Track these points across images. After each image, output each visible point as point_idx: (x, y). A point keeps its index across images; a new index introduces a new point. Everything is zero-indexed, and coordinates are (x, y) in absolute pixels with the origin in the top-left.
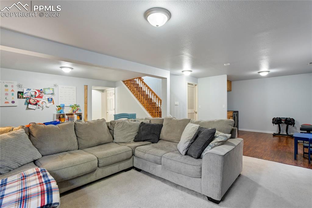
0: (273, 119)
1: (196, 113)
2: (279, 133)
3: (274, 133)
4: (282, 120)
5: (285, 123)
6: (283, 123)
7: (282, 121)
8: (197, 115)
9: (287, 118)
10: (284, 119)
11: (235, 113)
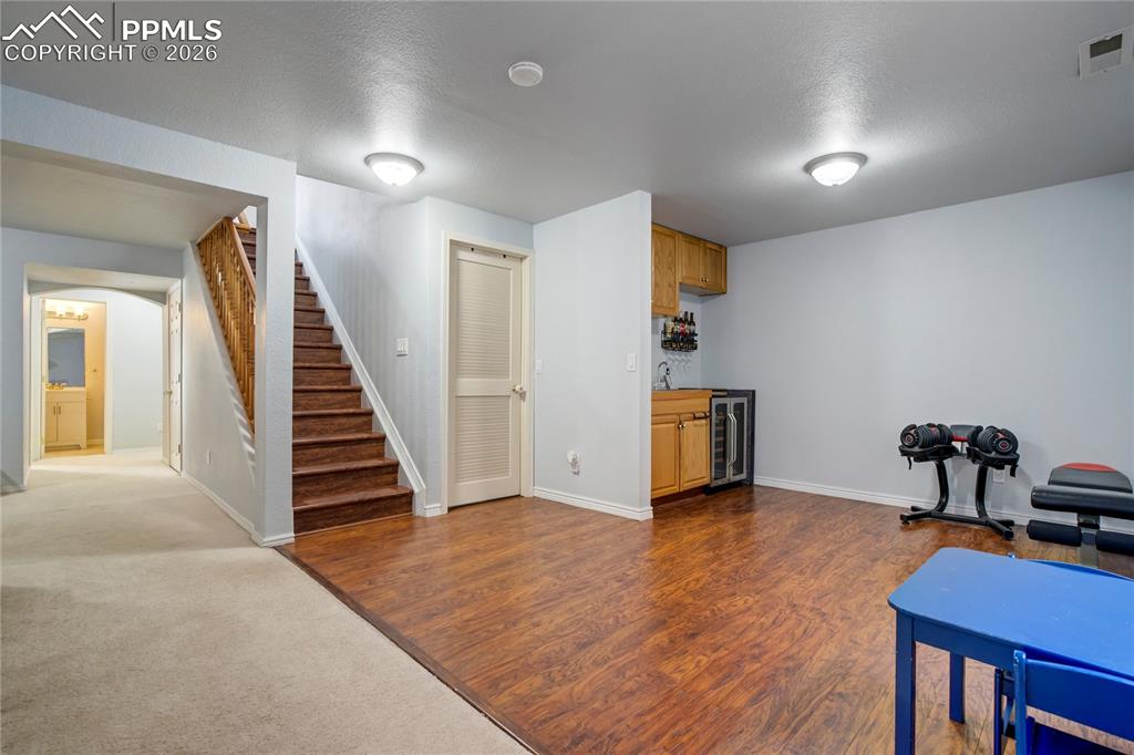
0: (904, 435)
1: (522, 395)
2: (942, 505)
3: (914, 509)
4: (952, 439)
5: (972, 455)
6: (960, 454)
7: (954, 443)
8: (525, 406)
9: (979, 429)
10: (965, 435)
11: (731, 402)
